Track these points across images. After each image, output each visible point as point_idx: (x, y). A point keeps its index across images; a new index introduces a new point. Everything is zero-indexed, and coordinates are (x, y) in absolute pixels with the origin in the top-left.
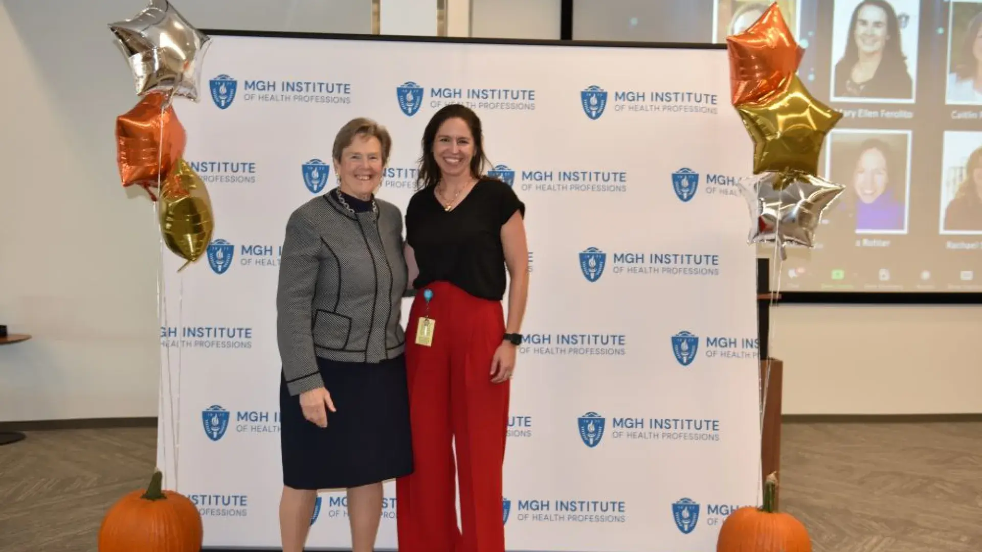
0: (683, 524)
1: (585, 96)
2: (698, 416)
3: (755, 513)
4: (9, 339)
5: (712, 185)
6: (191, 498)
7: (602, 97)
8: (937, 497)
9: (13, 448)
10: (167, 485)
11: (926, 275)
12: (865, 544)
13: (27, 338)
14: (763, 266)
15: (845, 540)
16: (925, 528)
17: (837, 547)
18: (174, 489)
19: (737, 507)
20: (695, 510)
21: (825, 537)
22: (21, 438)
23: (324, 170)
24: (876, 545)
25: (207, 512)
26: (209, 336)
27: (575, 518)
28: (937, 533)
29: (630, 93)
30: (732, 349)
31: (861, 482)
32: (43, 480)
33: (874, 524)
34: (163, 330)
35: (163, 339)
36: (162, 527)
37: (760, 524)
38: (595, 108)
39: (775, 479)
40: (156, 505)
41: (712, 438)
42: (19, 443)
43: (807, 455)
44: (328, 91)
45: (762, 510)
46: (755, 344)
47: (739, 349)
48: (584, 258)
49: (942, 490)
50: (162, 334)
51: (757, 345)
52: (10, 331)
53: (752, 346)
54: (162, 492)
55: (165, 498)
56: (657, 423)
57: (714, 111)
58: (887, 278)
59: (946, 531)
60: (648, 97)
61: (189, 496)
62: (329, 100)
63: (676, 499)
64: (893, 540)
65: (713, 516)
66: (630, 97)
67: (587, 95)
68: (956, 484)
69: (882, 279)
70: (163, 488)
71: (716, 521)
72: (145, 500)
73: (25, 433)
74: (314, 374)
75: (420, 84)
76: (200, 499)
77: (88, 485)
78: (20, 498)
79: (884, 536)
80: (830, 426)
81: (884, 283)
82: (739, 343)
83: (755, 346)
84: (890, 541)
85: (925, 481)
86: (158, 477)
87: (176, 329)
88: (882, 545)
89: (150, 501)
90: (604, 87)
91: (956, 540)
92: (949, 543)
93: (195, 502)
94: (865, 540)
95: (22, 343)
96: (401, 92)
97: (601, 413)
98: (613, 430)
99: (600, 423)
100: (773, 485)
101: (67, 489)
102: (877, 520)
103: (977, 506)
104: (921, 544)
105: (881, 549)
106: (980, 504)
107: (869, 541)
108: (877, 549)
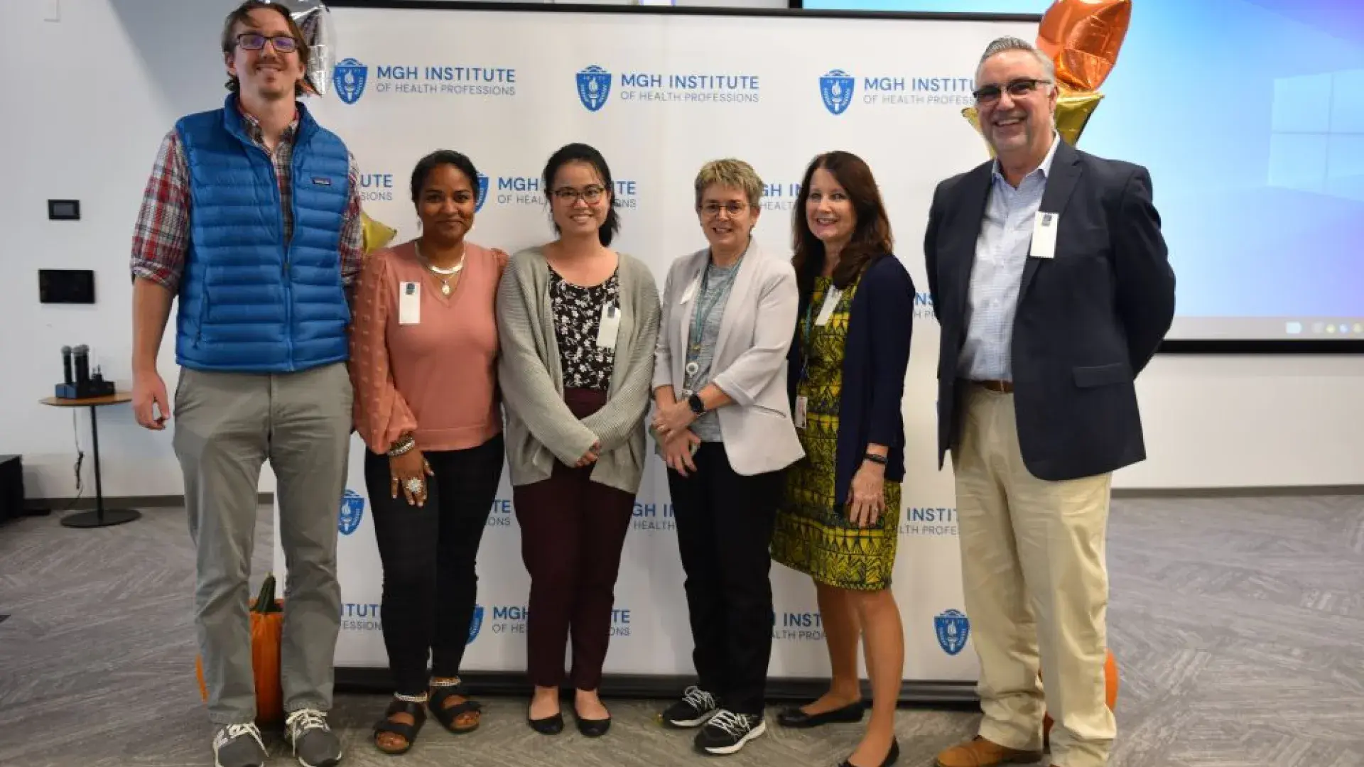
0: (949, 643)
1: (825, 83)
4: (118, 397)
7: (848, 84)
8: (1256, 595)
9: (122, 530)
12: (1176, 661)
15: (1149, 656)
16: (1246, 638)
17: (1140, 665)
20: (963, 625)
21: (1122, 653)
22: (135, 516)
23: (482, 184)
24: (1189, 663)
27: (809, 635)
28: (1262, 645)
29: (883, 80)
31: (1160, 577)
32: (153, 572)
33: (1181, 632)
38: (839, 100)
42: (130, 524)
44: (486, 79)
49: (1260, 587)
52: (117, 387)
59: (1273, 642)
60: (908, 84)
62: (487, 91)
63: (940, 611)
64: (1210, 656)
66: (885, 84)
67: (828, 82)
68: (1276, 578)
72: (256, 613)
73: (141, 510)
75: (607, 68)
78: (123, 596)
79: (1197, 650)
84: (1205, 657)
85: (1238, 574)
88: (1196, 662)
89: (261, 615)
90: (850, 72)
91: (1287, 654)
92: (1280, 658)
94: (1175, 657)
96: (582, 80)
101: (181, 585)
102: (1184, 627)
103: (1305, 607)
104: (1247, 660)
105: (1196, 668)
106: (1310, 604)
107: (1179, 657)
108: (1191, 667)
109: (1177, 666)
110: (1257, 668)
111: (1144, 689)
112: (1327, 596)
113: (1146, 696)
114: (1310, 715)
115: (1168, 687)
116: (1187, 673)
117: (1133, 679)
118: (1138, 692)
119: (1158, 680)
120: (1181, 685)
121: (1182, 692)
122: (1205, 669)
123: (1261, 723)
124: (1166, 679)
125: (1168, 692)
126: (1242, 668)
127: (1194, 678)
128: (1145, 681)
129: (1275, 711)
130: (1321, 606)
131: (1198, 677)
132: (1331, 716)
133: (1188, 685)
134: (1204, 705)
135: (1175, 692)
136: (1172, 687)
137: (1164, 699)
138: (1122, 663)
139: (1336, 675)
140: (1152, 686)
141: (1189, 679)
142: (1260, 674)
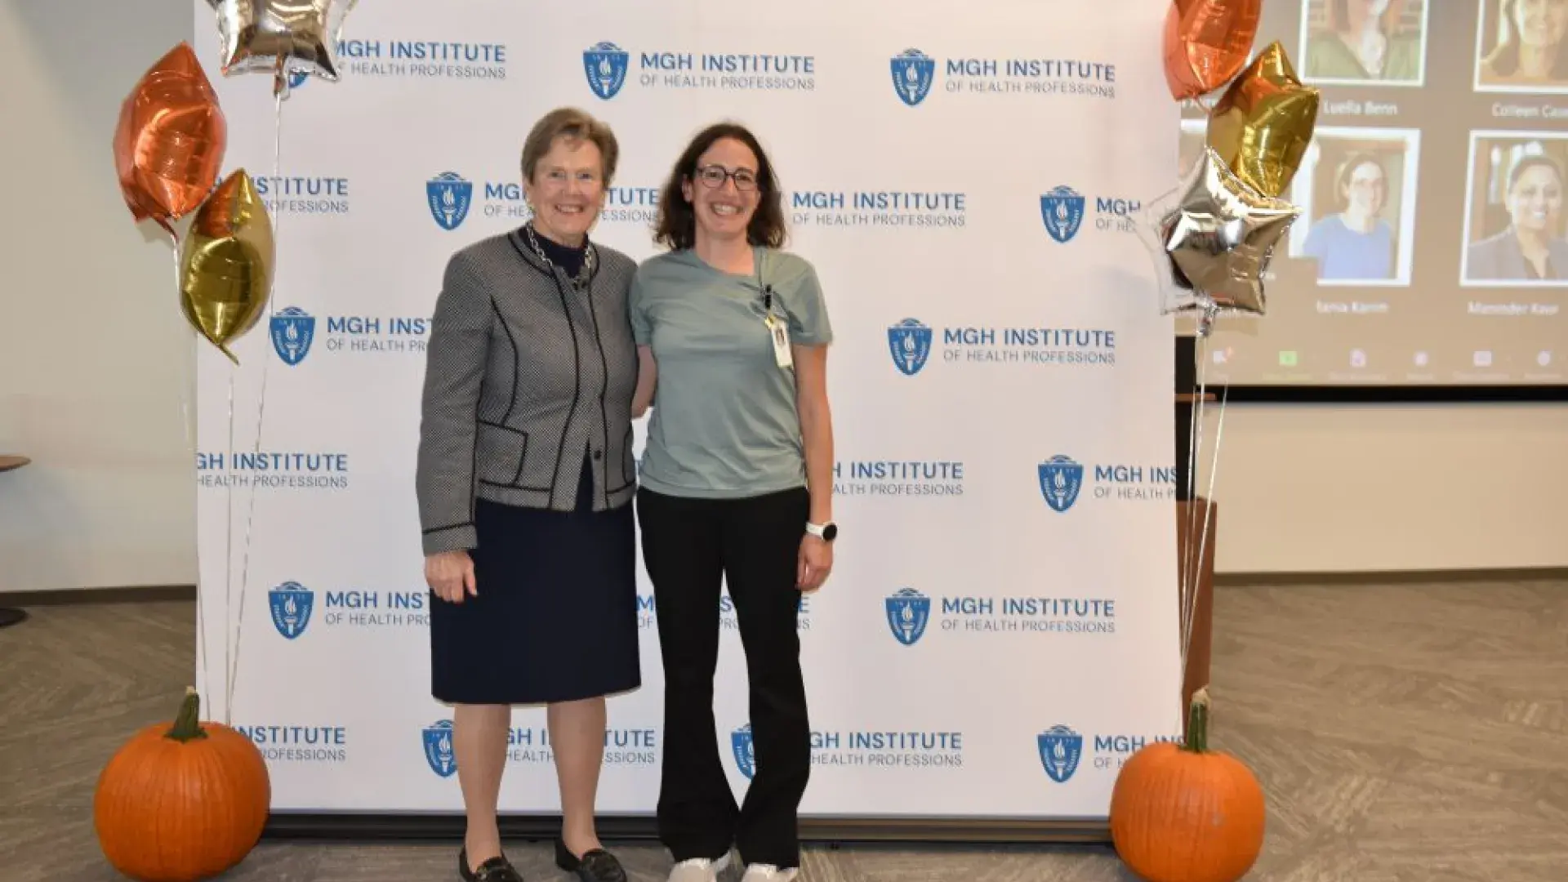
0: (1056, 768)
1: (898, 66)
2: (1082, 594)
3: (1173, 752)
5: (1105, 215)
6: (254, 735)
7: (927, 68)
8: (1445, 706)
10: (210, 712)
11: (1421, 359)
12: (1341, 790)
13: (26, 462)
14: (1185, 349)
15: (1309, 783)
16: (1431, 760)
17: (1296, 795)
18: (222, 721)
19: (1143, 739)
20: (1074, 744)
21: (1277, 779)
22: (20, 617)
23: (464, 191)
24: (1357, 791)
25: (279, 754)
26: (276, 467)
27: (880, 760)
28: (1451, 769)
29: (970, 62)
30: (1136, 485)
31: (1326, 683)
32: (42, 689)
33: (1350, 753)
34: (200, 458)
35: (201, 473)
36: (197, 785)
37: (1183, 771)
38: (915, 87)
39: (1206, 696)
40: (188, 751)
41: (1100, 627)
42: (14, 628)
43: (1239, 639)
45: (1186, 749)
46: (1170, 475)
47: (1146, 484)
48: (895, 336)
49: (1451, 695)
50: (200, 464)
51: (1174, 478)
53: (1166, 480)
54: (200, 726)
55: (205, 737)
56: (1014, 606)
57: (1109, 93)
58: (1363, 363)
59: (1464, 766)
60: (1002, 67)
61: (251, 730)
63: (1044, 727)
64: (1385, 782)
65: (1104, 753)
66: (972, 68)
67: (901, 64)
68: (1472, 684)
69: (1354, 364)
70: (203, 717)
71: (1106, 763)
72: (171, 742)
73: (27, 609)
74: (460, 526)
75: (622, 45)
76: (269, 734)
77: (111, 700)
79: (1369, 776)
80: (1273, 591)
81: (1359, 371)
82: (1146, 475)
83: (1172, 480)
84: (1379, 784)
85: (1423, 680)
86: (194, 701)
87: (221, 456)
88: (1368, 791)
89: (179, 744)
90: (928, 52)
91: (1481, 779)
92: (1473, 785)
93: (260, 738)
94: (1340, 783)
95: (17, 471)
96: (591, 60)
97: (924, 591)
98: (943, 616)
99: (922, 607)
100: (1204, 708)
101: (77, 706)
102: (1356, 747)
103: (1506, 720)
104: (1428, 787)
105: (1368, 798)
106: (1512, 717)
107: (1347, 784)
108: (1360, 798)
109: (1343, 796)
110: (1444, 798)
111: (1300, 823)
112: (1535, 706)
113: (1303, 834)
114: (1508, 856)
115: (1330, 822)
116: (1356, 805)
117: (1287, 811)
118: (1293, 828)
119: (1318, 812)
120: (1348, 819)
121: (1349, 827)
122: (1379, 800)
123: (1446, 866)
124: (1328, 812)
125: (1331, 829)
126: (1425, 797)
127: (1365, 813)
128: (1304, 816)
129: (1464, 852)
130: (1526, 721)
131: (1369, 810)
132: (1533, 857)
133: (1356, 819)
134: (1375, 844)
135: (1340, 828)
136: (1337, 822)
137: (1326, 837)
138: (1275, 793)
139: (1542, 805)
140: (1310, 820)
141: (1357, 813)
142: (1447, 806)
